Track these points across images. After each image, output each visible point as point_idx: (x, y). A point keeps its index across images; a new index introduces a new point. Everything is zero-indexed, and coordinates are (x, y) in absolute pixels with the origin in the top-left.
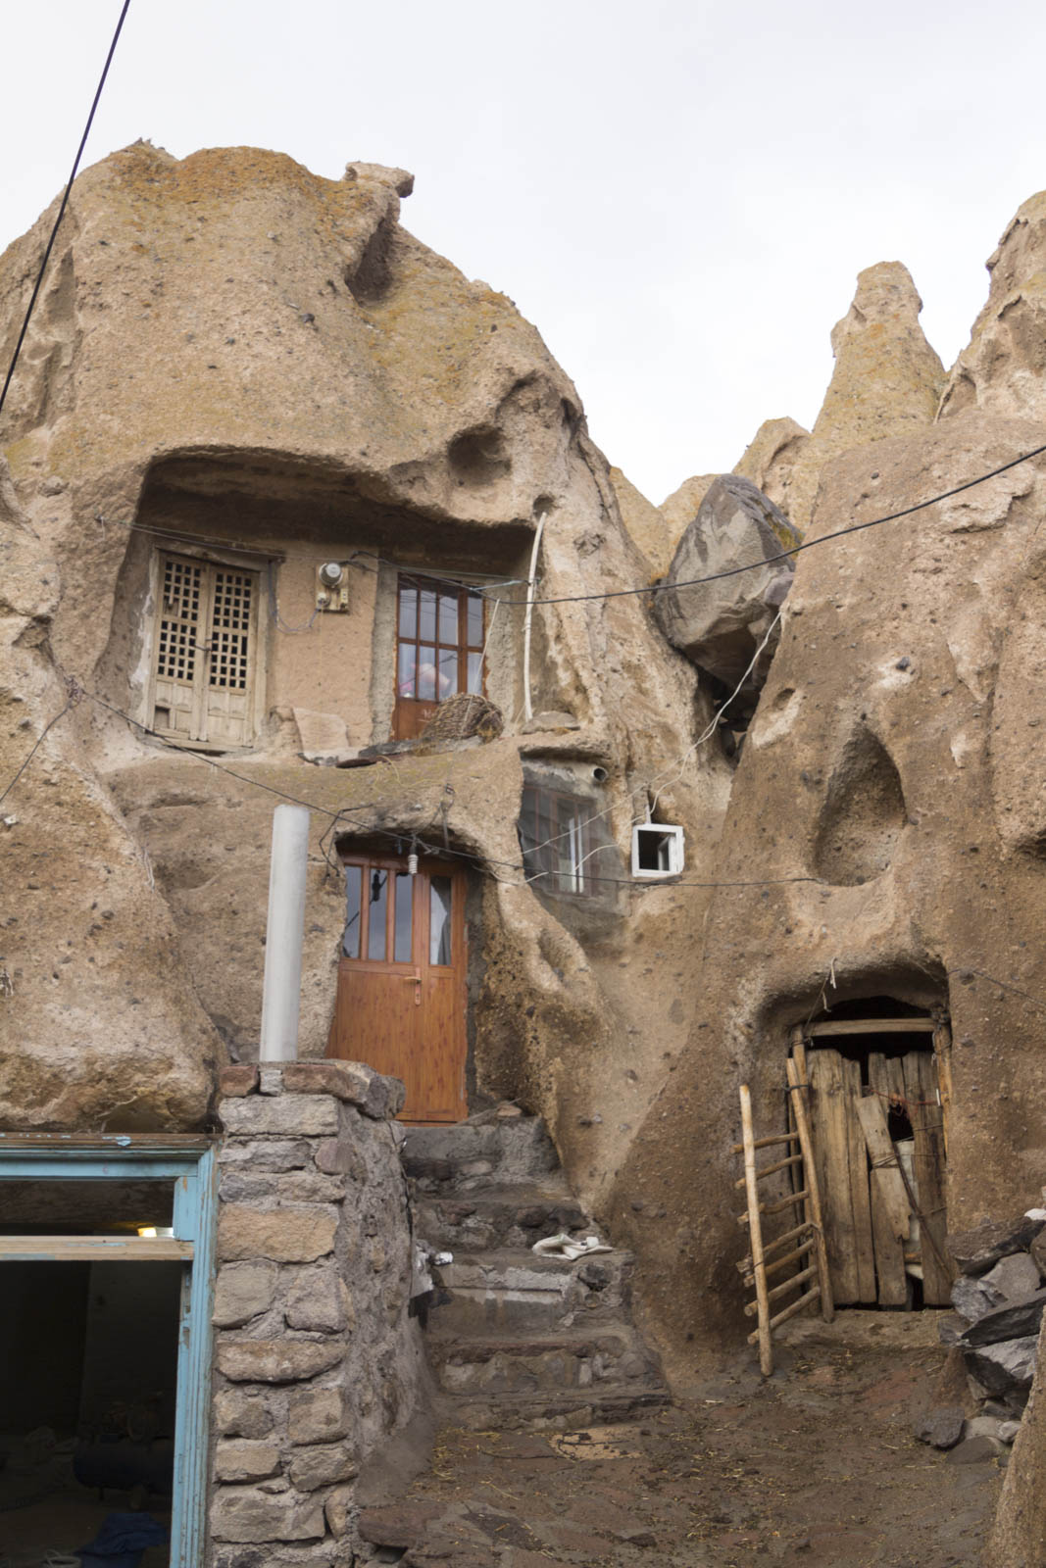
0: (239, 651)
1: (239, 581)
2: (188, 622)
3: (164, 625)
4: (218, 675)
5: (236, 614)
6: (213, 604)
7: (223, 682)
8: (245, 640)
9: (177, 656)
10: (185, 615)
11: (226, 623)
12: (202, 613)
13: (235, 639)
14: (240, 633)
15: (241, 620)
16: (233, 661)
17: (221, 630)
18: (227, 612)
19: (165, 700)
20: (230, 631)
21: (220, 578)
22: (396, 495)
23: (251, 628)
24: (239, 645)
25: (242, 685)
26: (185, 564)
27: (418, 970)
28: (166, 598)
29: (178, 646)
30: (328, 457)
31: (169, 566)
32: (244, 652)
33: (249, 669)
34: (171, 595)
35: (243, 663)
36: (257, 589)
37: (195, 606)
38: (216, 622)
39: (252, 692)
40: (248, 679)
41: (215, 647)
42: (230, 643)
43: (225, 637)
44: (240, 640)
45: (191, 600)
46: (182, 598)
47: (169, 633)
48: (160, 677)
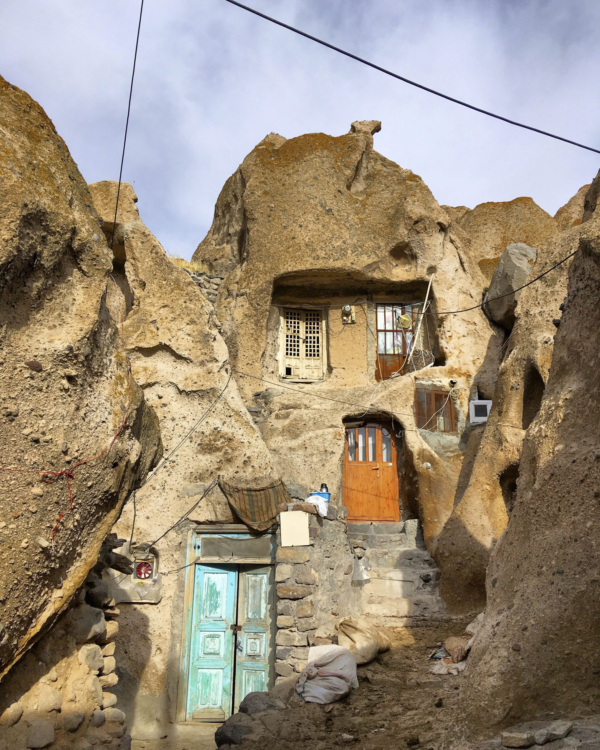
0: (316, 342)
1: (314, 315)
2: (296, 334)
3: (287, 336)
4: (309, 353)
5: (314, 328)
6: (305, 326)
7: (311, 355)
8: (318, 338)
9: (293, 348)
10: (294, 331)
11: (310, 332)
12: (301, 330)
13: (314, 338)
14: (316, 335)
15: (316, 330)
16: (314, 347)
17: (309, 335)
18: (310, 328)
19: (289, 365)
20: (312, 335)
21: (307, 315)
22: (369, 277)
23: (320, 333)
24: (316, 340)
25: (318, 355)
26: (293, 312)
27: (378, 464)
28: (287, 326)
29: (293, 344)
30: (338, 268)
31: (287, 314)
32: (318, 343)
33: (320, 349)
34: (289, 324)
35: (318, 347)
36: (321, 317)
37: (298, 327)
38: (307, 332)
39: (322, 358)
40: (320, 353)
41: (307, 342)
42: (312, 340)
43: (311, 338)
44: (316, 338)
45: (296, 325)
46: (293, 325)
47: (289, 339)
48: (287, 356)
